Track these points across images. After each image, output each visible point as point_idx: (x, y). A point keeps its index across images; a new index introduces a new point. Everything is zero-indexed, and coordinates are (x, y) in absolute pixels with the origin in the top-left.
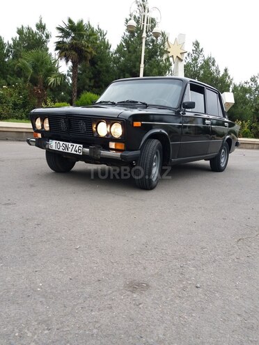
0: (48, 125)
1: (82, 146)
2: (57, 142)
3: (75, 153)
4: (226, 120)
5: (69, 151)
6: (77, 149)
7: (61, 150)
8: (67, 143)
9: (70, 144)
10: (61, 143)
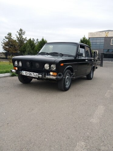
0: (21, 64)
1: (38, 74)
2: (26, 72)
3: (35, 77)
4: (92, 58)
5: (32, 76)
6: (36, 75)
7: (28, 75)
8: (31, 73)
9: (32, 73)
10: (28, 72)
